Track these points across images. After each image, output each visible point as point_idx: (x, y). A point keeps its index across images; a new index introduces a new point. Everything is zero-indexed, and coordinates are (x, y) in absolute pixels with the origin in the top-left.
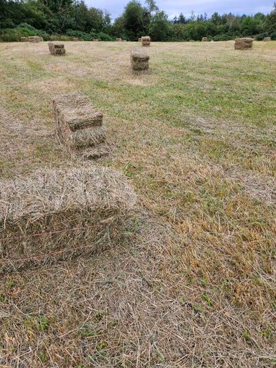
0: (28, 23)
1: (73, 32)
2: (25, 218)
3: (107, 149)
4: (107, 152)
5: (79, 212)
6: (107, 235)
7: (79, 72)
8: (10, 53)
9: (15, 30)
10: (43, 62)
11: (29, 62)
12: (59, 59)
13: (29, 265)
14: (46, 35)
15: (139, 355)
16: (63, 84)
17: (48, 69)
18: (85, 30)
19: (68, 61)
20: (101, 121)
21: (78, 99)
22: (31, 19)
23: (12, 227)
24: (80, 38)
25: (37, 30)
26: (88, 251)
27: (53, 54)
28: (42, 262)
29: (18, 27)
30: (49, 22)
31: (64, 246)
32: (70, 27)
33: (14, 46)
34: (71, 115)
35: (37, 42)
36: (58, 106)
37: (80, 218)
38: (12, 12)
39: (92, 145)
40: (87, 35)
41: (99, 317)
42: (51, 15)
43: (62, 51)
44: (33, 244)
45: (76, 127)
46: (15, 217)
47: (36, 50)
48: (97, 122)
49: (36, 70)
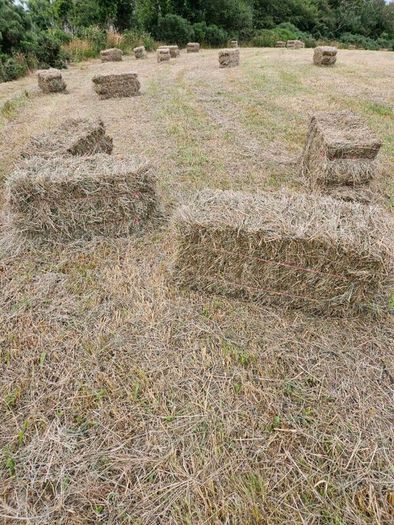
0: (292, 22)
1: (351, 37)
2: (259, 235)
3: (369, 195)
4: (368, 199)
5: (325, 250)
6: (348, 295)
7: (350, 91)
8: (260, 60)
9: (272, 32)
10: (301, 74)
11: (282, 72)
12: (324, 70)
13: (239, 294)
14: (311, 39)
15: (356, 449)
16: (323, 104)
17: (305, 83)
18: (371, 35)
19: (337, 75)
20: (376, 152)
21: (348, 118)
22: (297, 18)
23: (242, 240)
24: (359, 45)
25: (301, 32)
26: (312, 307)
27: (316, 64)
28: (254, 296)
29: (278, 27)
30: (322, 21)
31: (286, 288)
32: (349, 29)
33: (266, 52)
34: (335, 137)
35: (297, 48)
36: (319, 125)
37: (322, 256)
38: (276, 7)
39: (348, 184)
40: (371, 42)
41: (312, 383)
42: (327, 12)
43: (332, 61)
44: (254, 271)
45: (337, 154)
46: (250, 230)
47: (294, 58)
48: (370, 153)
49: (289, 83)
